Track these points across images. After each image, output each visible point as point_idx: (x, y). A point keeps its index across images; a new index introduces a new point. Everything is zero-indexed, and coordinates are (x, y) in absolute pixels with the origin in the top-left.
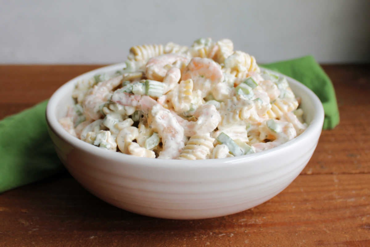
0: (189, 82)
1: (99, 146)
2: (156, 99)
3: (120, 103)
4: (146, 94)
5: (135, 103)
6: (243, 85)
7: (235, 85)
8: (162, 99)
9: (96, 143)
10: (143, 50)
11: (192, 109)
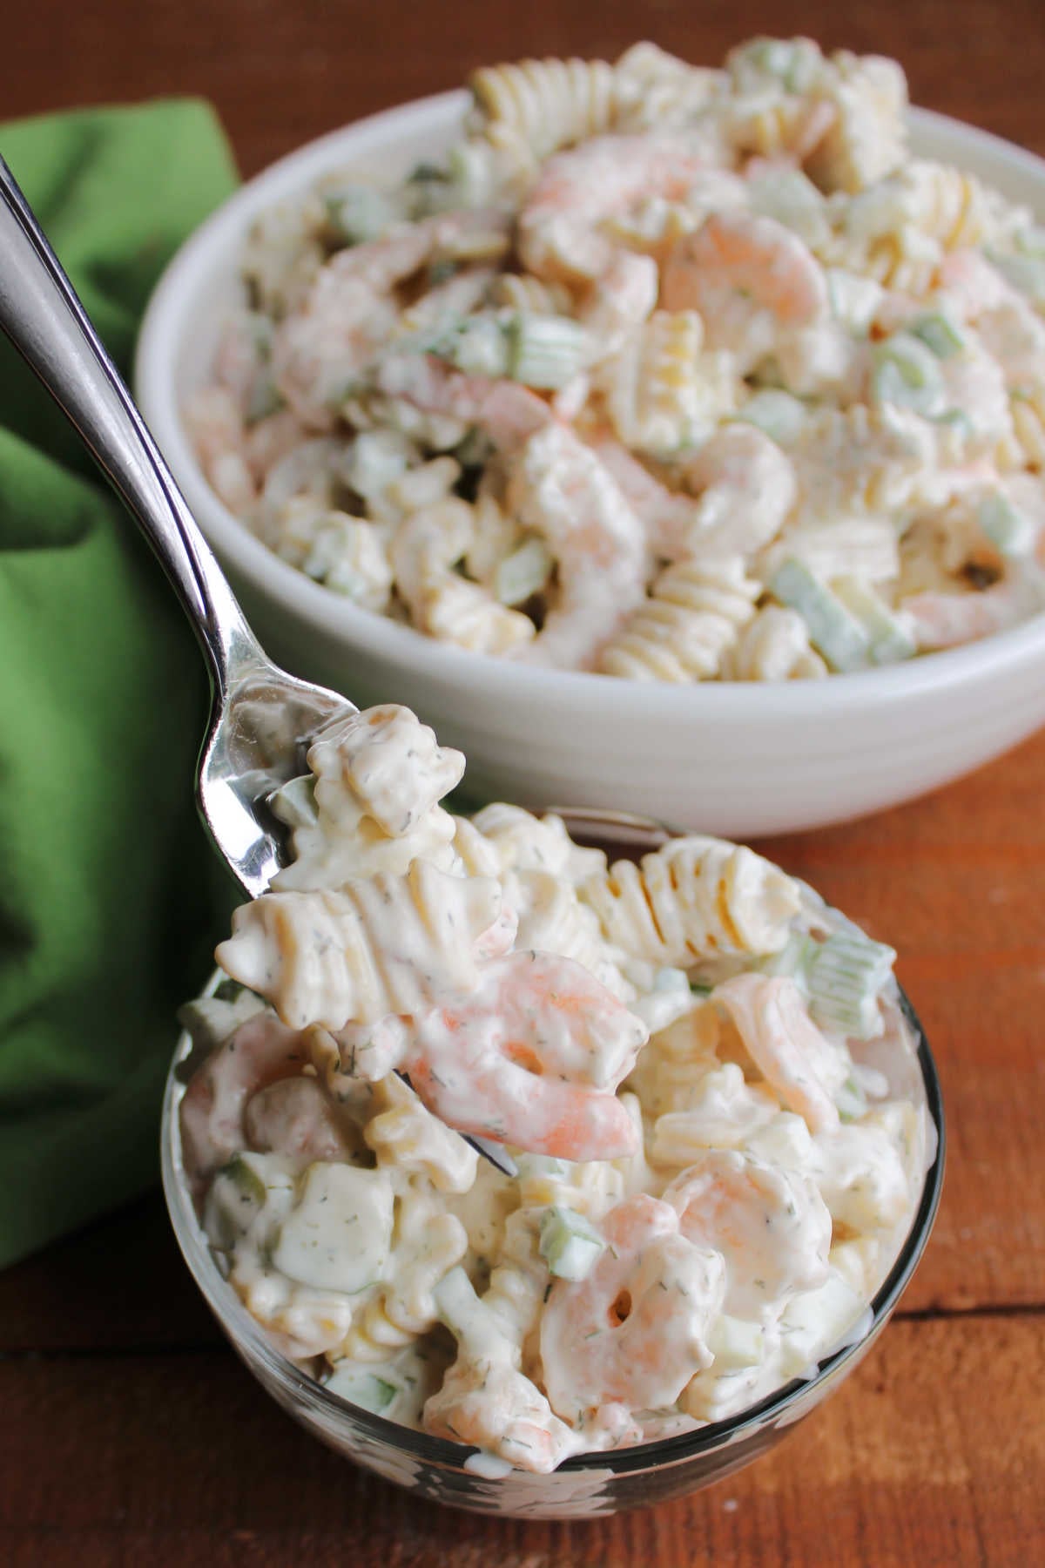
0: (684, 327)
1: (321, 581)
2: (547, 395)
3: (408, 398)
4: (508, 376)
5: (465, 409)
6: (903, 345)
7: (877, 333)
8: (572, 398)
9: (315, 567)
10: (527, 95)
11: (685, 444)
